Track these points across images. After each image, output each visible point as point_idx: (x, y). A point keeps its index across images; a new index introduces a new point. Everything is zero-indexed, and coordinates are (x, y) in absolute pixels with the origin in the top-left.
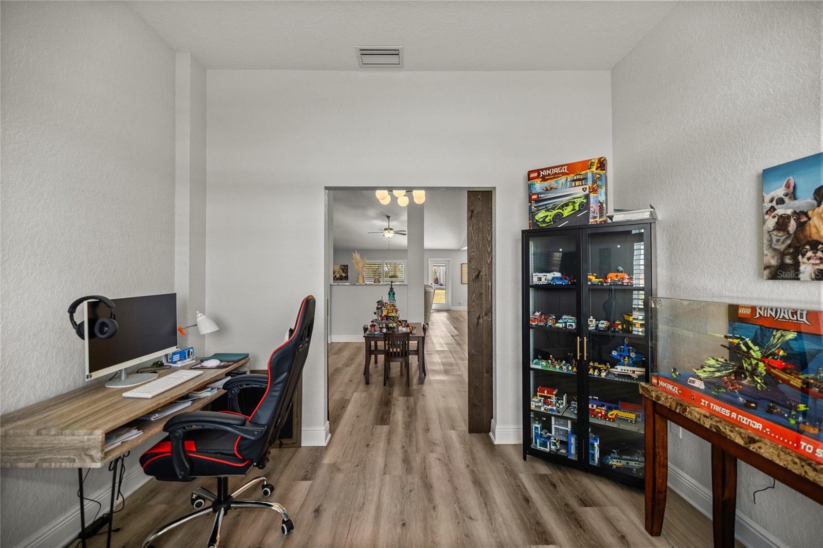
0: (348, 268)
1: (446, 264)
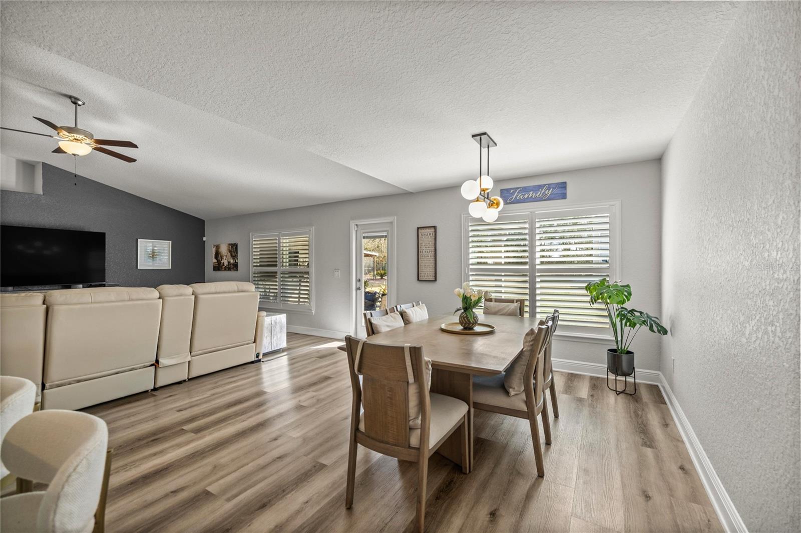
0: (236, 248)
1: (387, 231)
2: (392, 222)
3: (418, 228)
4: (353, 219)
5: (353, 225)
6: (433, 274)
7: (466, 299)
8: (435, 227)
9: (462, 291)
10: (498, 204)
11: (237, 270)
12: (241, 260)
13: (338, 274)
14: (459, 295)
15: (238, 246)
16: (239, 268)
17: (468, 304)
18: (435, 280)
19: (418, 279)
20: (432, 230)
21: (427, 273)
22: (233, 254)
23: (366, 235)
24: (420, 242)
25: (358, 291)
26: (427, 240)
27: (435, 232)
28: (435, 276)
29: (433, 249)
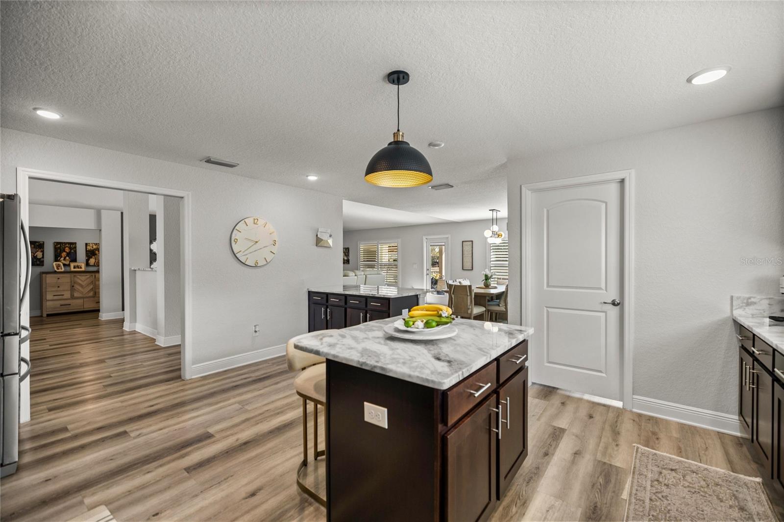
0: (349, 250)
1: (445, 242)
2: (447, 238)
3: (463, 242)
4: (425, 235)
5: (424, 238)
6: (471, 266)
7: (486, 276)
8: (472, 241)
9: (485, 273)
10: (501, 236)
11: (349, 263)
12: (351, 258)
13: (415, 266)
14: (483, 274)
15: (350, 249)
16: (350, 262)
17: (487, 278)
18: (472, 269)
19: (463, 269)
20: (471, 243)
21: (468, 265)
22: (347, 254)
23: (432, 244)
24: (464, 249)
25: (428, 276)
26: (467, 248)
27: (472, 244)
28: (472, 268)
29: (471, 252)
